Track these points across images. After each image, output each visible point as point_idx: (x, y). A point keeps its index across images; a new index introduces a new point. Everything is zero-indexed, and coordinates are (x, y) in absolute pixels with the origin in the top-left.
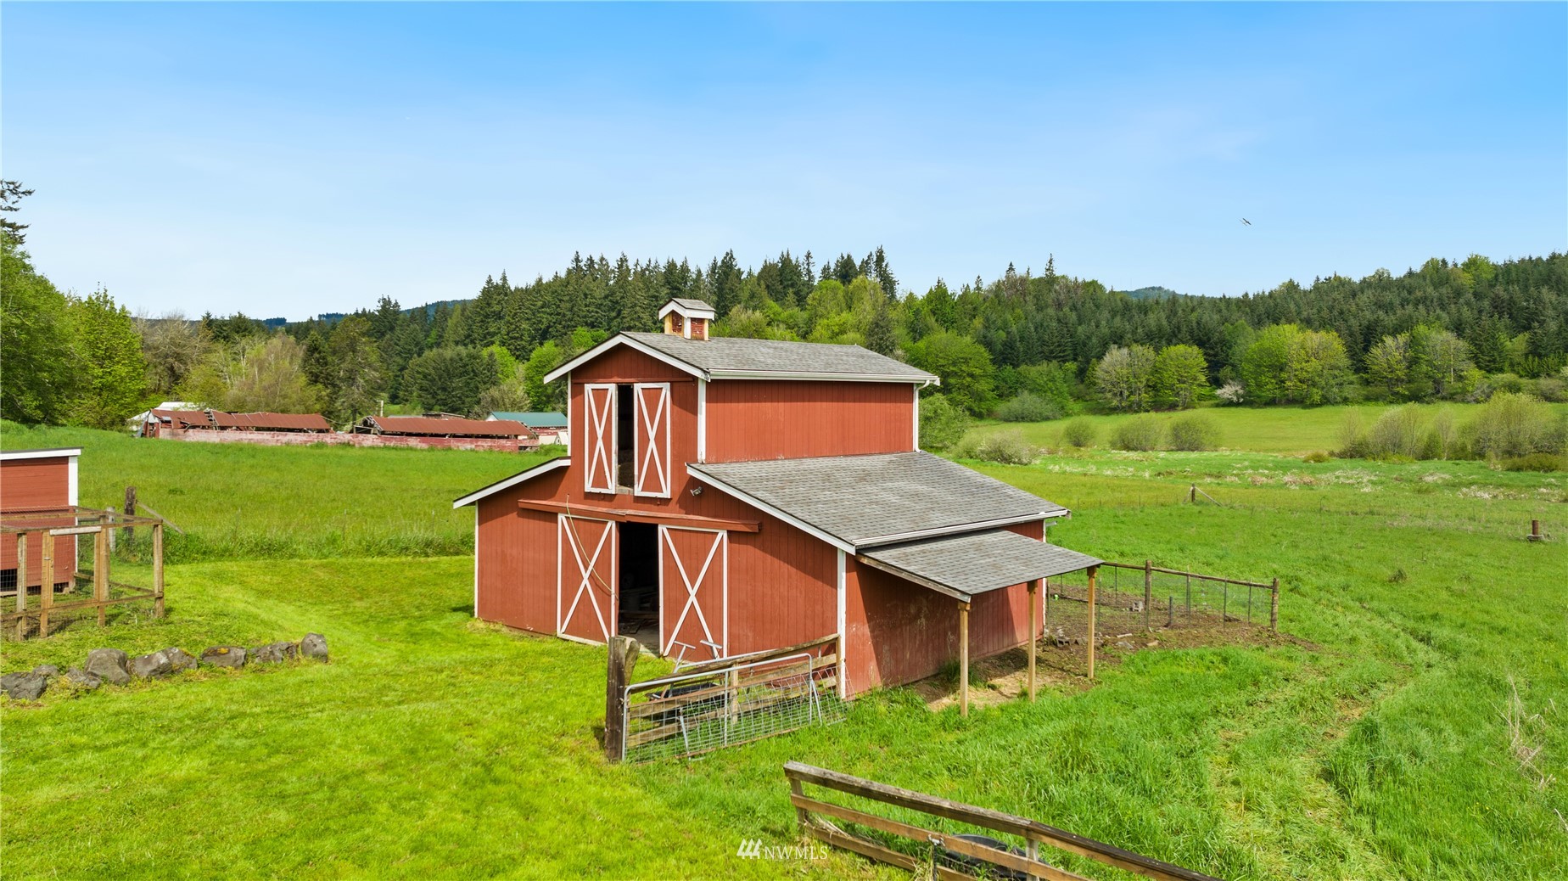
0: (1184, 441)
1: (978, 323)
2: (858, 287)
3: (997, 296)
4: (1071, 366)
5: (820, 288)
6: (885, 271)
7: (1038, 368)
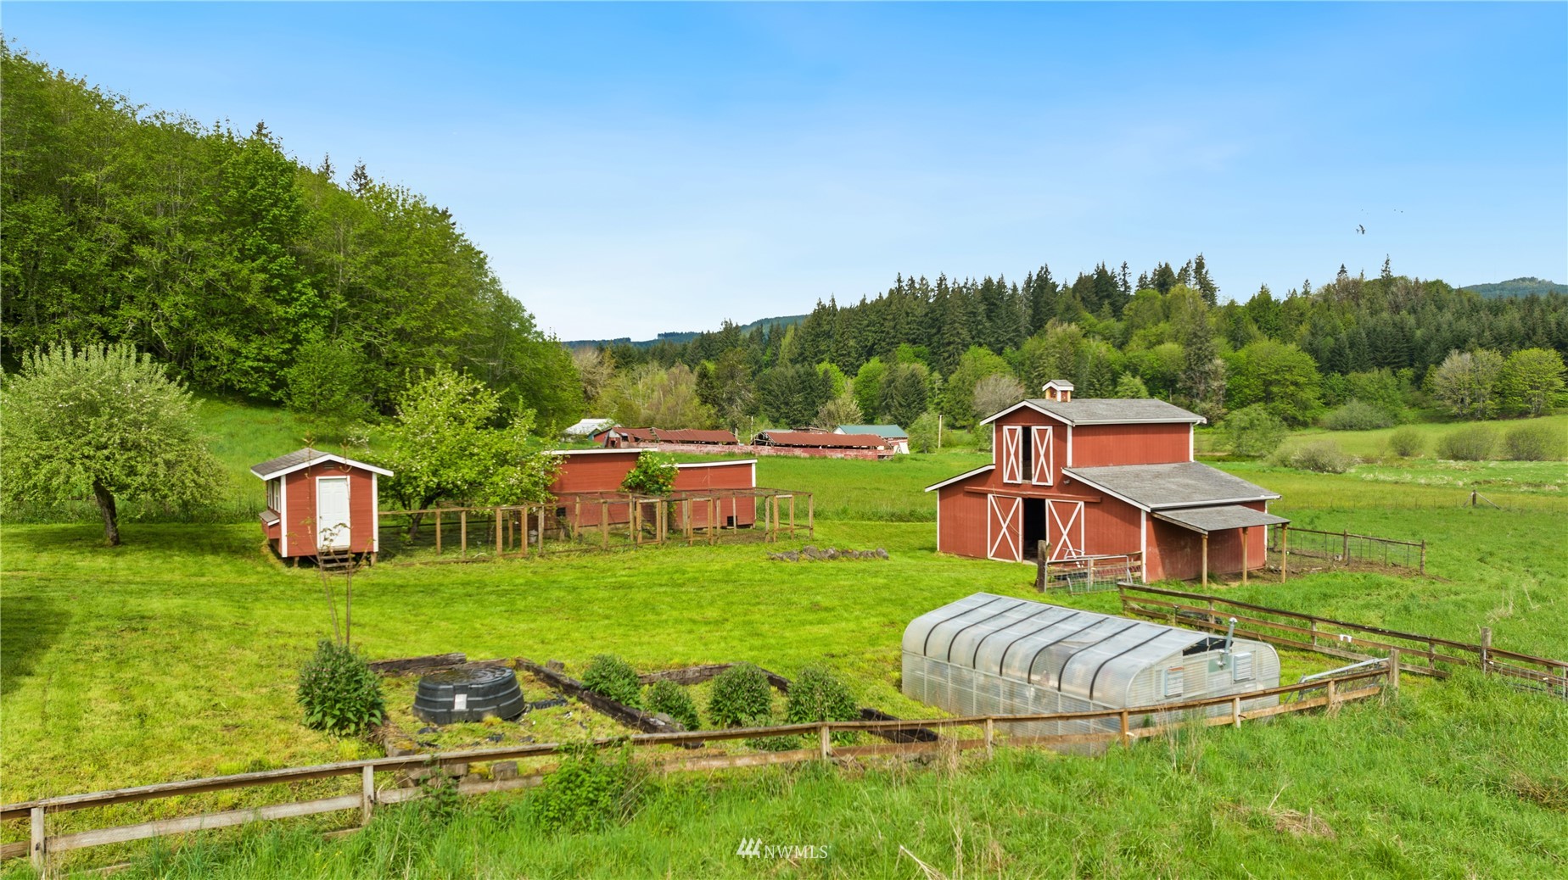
0: (1521, 450)
1: (1304, 329)
2: (1176, 297)
3: (1326, 300)
4: (1407, 372)
5: (1137, 297)
6: (1205, 278)
7: (1368, 375)
